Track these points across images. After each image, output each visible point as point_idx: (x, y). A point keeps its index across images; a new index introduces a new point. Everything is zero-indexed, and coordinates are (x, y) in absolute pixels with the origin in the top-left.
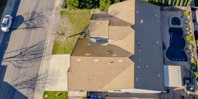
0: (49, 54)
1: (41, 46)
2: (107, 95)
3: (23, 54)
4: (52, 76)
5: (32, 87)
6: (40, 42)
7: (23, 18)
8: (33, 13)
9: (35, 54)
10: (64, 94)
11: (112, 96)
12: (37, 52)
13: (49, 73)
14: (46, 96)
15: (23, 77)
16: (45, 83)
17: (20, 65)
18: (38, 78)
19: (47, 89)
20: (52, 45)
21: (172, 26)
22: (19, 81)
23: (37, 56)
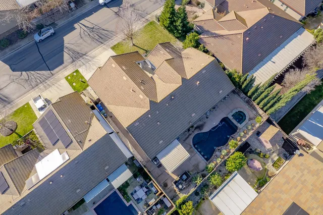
0: (109, 46)
1: (111, 35)
2: (111, 117)
3: (94, 30)
4: (93, 64)
5: (74, 59)
6: (113, 32)
7: (122, 4)
9: (100, 37)
10: (86, 84)
11: (114, 121)
12: (102, 37)
13: (94, 60)
14: (75, 74)
15: (76, 46)
16: (84, 64)
17: (83, 36)
18: (84, 56)
19: (80, 70)
20: (119, 41)
21: (231, 118)
22: (72, 47)
23: (101, 40)
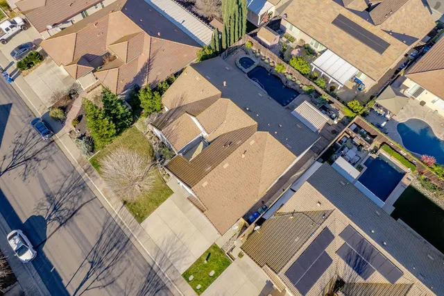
0: (135, 226)
1: (112, 227)
2: (263, 202)
3: (97, 260)
4: (172, 248)
5: (160, 286)
6: (105, 224)
7: (41, 217)
8: (50, 197)
9: (115, 245)
10: (212, 250)
11: (269, 198)
12: (115, 240)
13: (163, 248)
14: (191, 278)
15: (132, 288)
16: (172, 264)
17: (109, 279)
18: (155, 268)
19: (183, 270)
20: (127, 212)
21: (248, 70)
23: (121, 245)
